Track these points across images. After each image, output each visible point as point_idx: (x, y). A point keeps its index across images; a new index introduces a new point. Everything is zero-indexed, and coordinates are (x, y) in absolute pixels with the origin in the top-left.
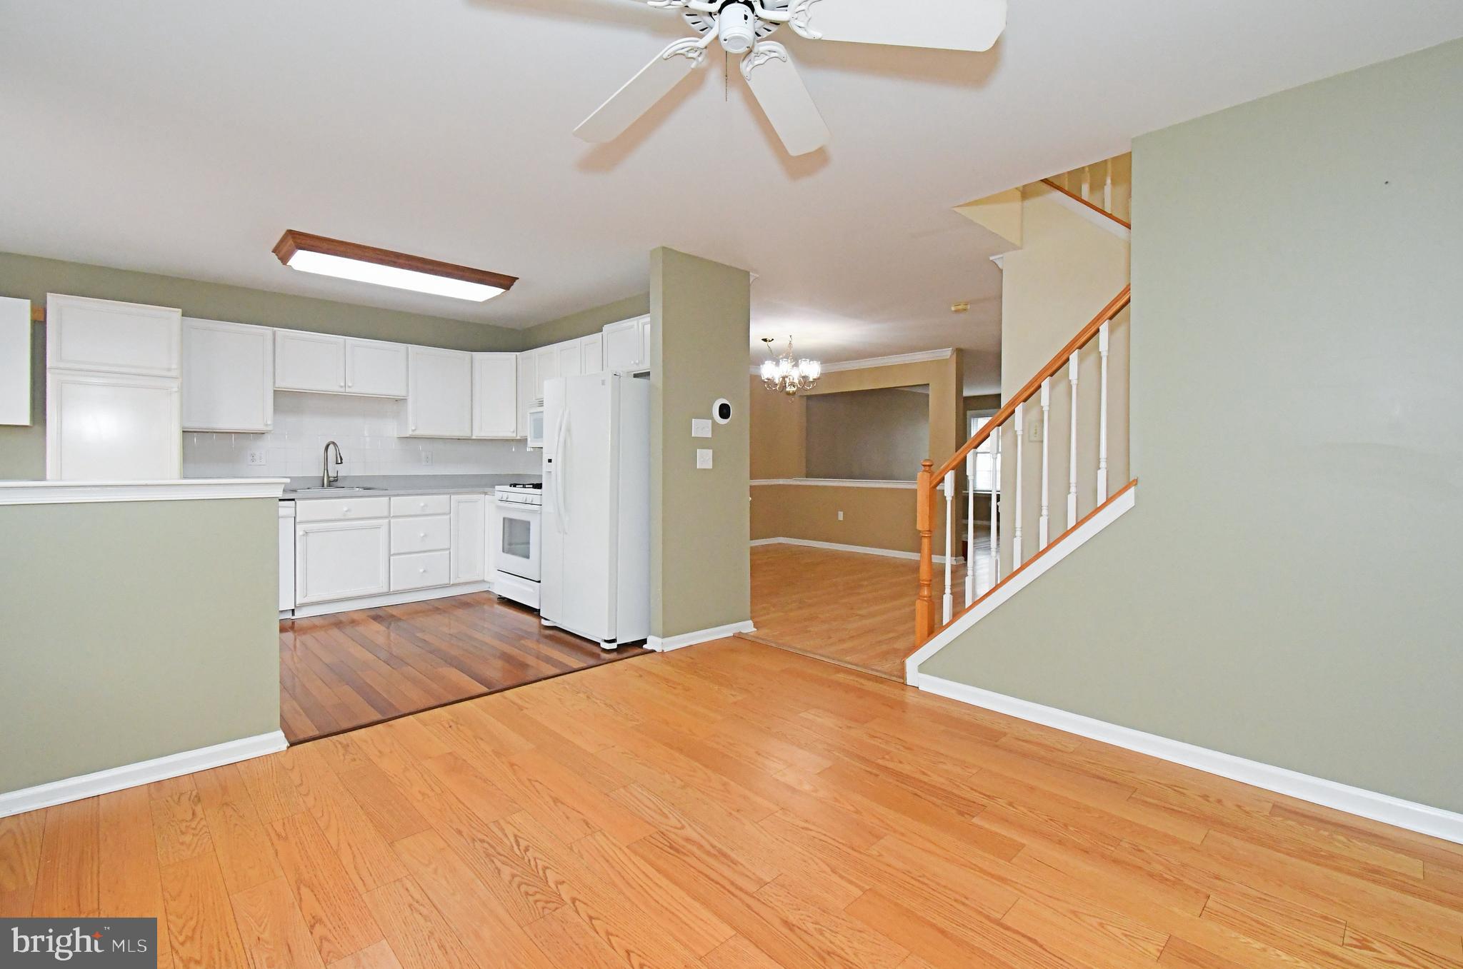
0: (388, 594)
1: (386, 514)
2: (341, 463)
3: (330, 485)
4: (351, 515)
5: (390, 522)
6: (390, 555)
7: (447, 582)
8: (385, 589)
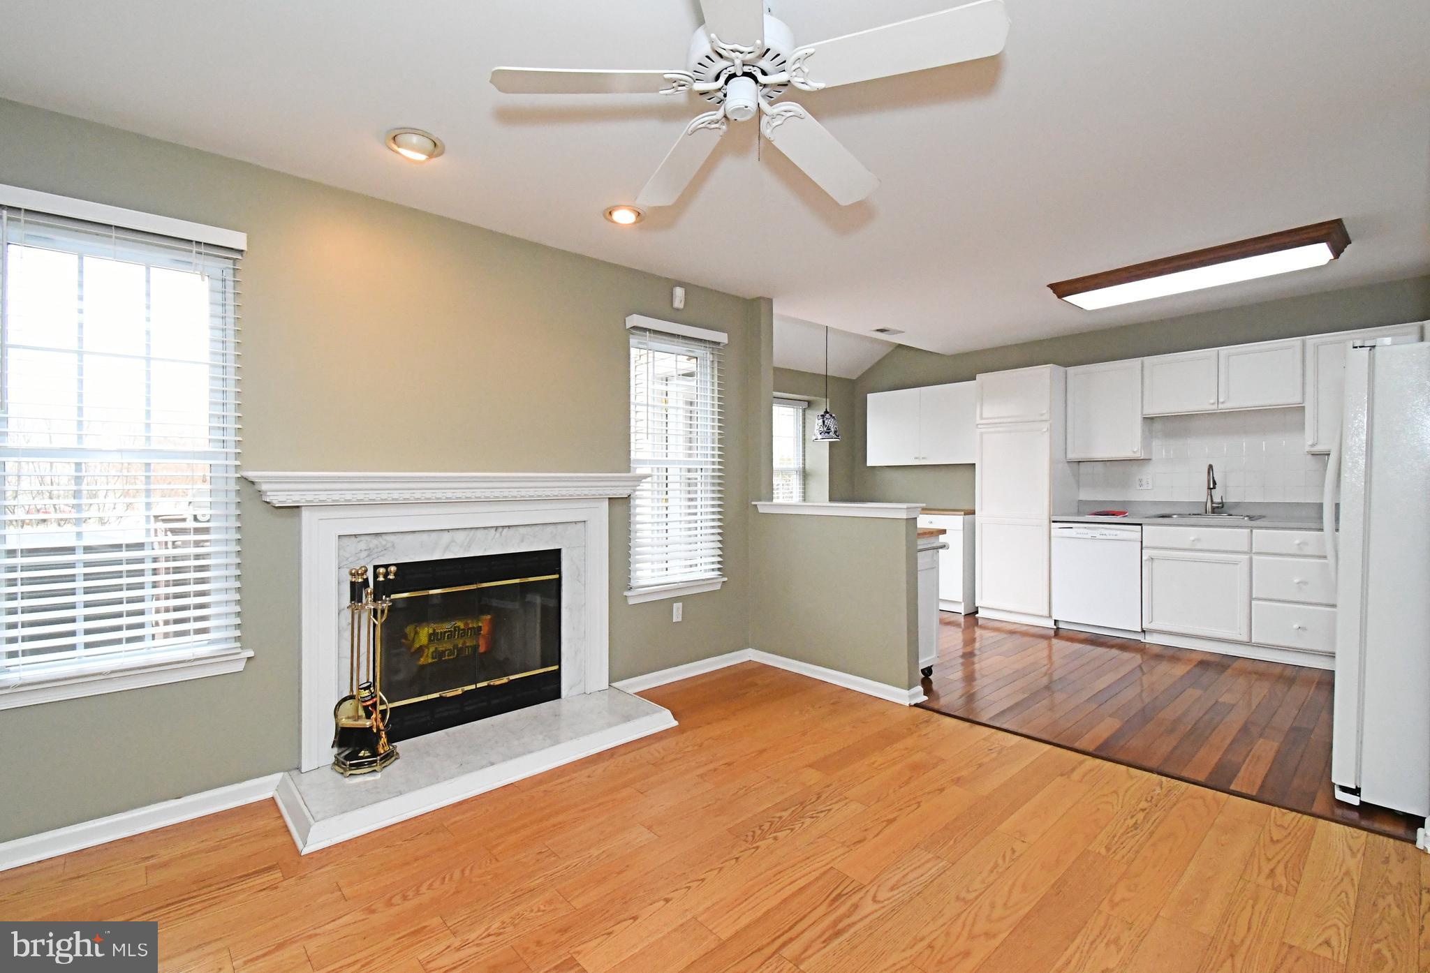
0: (1248, 644)
1: (1246, 549)
2: (1214, 488)
3: (1214, 510)
4: (1199, 546)
5: (1251, 560)
6: (1251, 599)
8: (1245, 638)
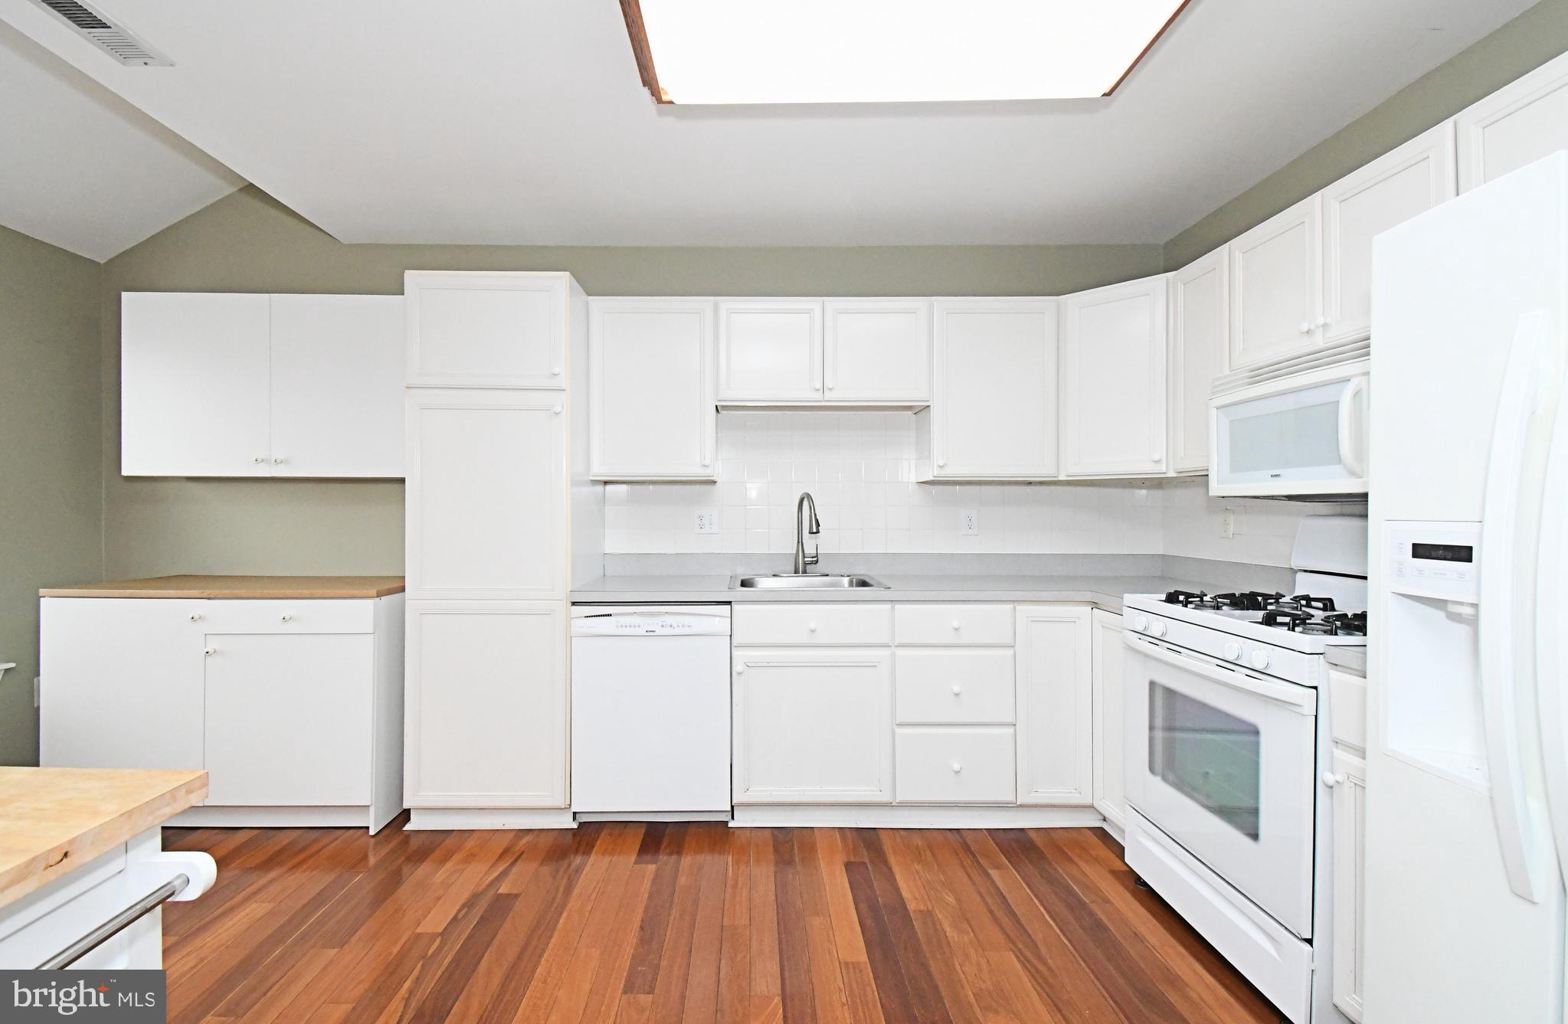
0: (891, 805)
1: (886, 638)
2: (818, 532)
3: (805, 570)
4: (823, 639)
5: (893, 656)
6: (894, 726)
7: (1010, 798)
8: (889, 798)
